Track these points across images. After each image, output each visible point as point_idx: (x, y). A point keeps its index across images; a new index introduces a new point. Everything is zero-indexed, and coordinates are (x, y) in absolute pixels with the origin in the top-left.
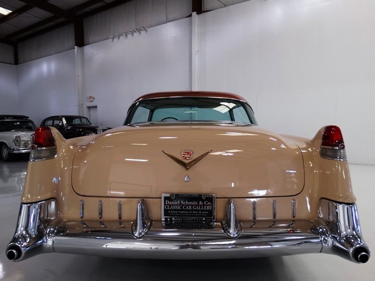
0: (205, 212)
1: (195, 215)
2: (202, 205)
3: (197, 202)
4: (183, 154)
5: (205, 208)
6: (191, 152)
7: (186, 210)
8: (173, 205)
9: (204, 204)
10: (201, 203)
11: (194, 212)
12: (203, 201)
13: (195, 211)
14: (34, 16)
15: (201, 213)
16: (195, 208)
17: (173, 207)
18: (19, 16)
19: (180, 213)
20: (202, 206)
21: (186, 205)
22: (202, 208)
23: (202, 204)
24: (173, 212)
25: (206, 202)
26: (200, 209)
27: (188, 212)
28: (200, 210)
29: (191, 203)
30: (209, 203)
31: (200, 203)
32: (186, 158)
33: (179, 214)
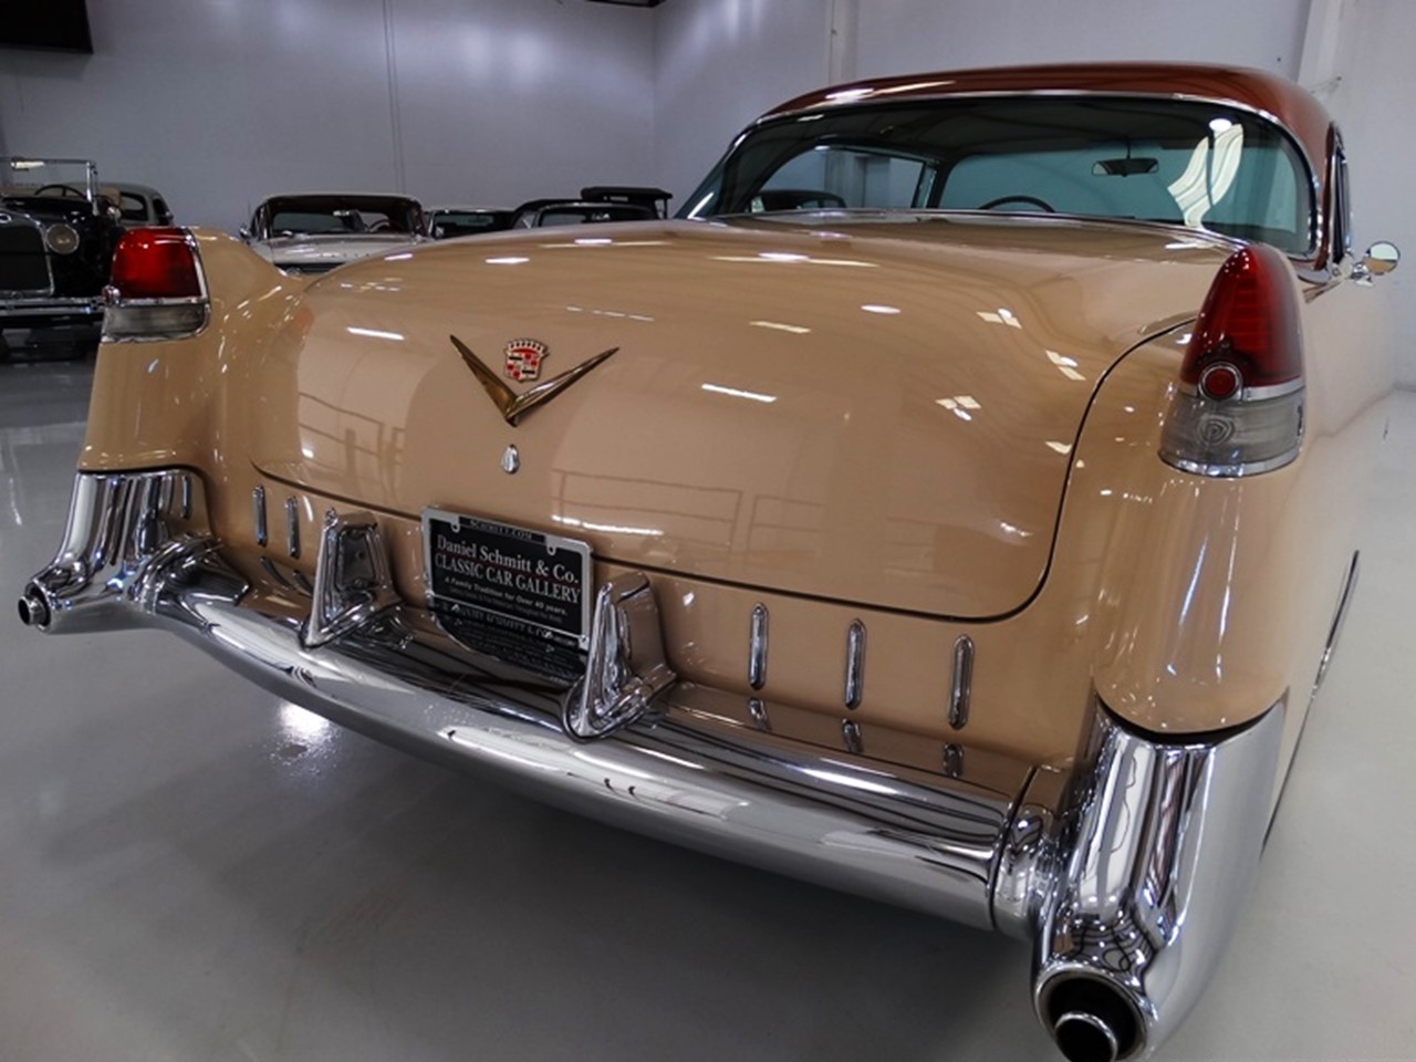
0: (557, 610)
1: (525, 611)
2: (546, 579)
3: (529, 563)
4: (512, 358)
5: (556, 591)
6: (539, 348)
7: (493, 583)
8: (458, 557)
9: (550, 572)
10: (541, 569)
11: (520, 599)
12: (550, 562)
13: (524, 597)
15: (543, 610)
16: (524, 586)
17: (458, 567)
19: (479, 593)
20: (546, 583)
21: (498, 567)
22: (546, 588)
23: (545, 575)
24: (457, 583)
25: (559, 569)
26: (538, 591)
27: (500, 594)
28: (537, 595)
29: (509, 561)
30: (569, 577)
31: (540, 567)
32: (517, 374)
33: (474, 596)
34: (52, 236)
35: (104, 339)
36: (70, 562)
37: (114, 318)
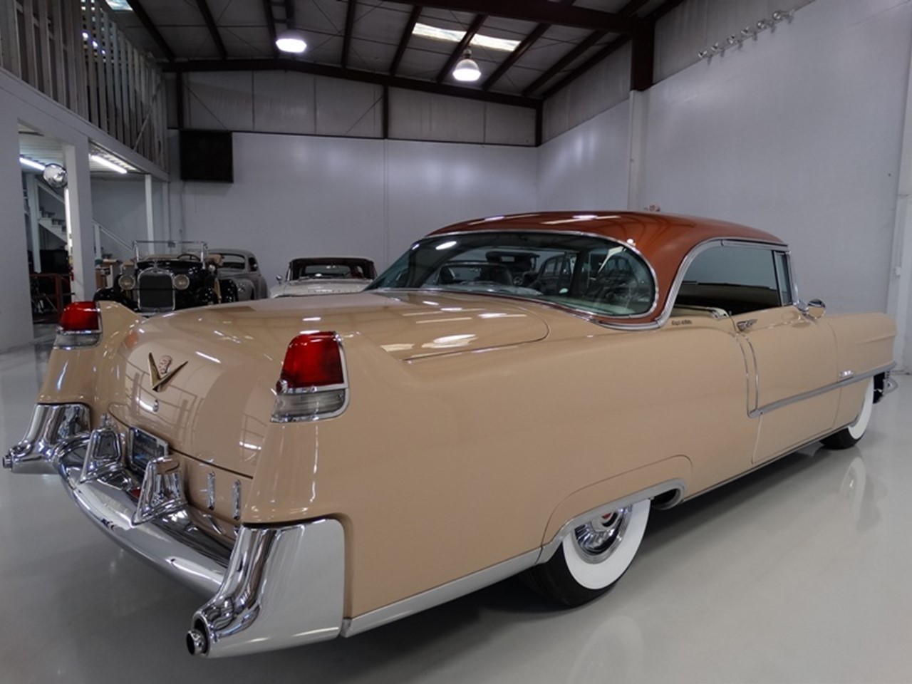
14: (556, 42)
18: (533, 46)
34: (176, 280)
35: (55, 348)
36: (26, 445)
37: (60, 339)
